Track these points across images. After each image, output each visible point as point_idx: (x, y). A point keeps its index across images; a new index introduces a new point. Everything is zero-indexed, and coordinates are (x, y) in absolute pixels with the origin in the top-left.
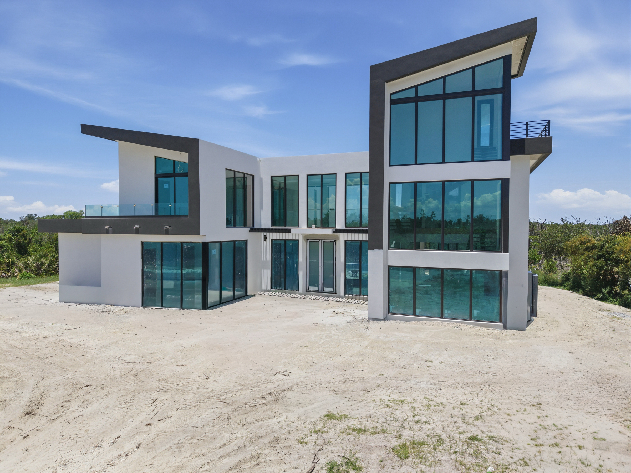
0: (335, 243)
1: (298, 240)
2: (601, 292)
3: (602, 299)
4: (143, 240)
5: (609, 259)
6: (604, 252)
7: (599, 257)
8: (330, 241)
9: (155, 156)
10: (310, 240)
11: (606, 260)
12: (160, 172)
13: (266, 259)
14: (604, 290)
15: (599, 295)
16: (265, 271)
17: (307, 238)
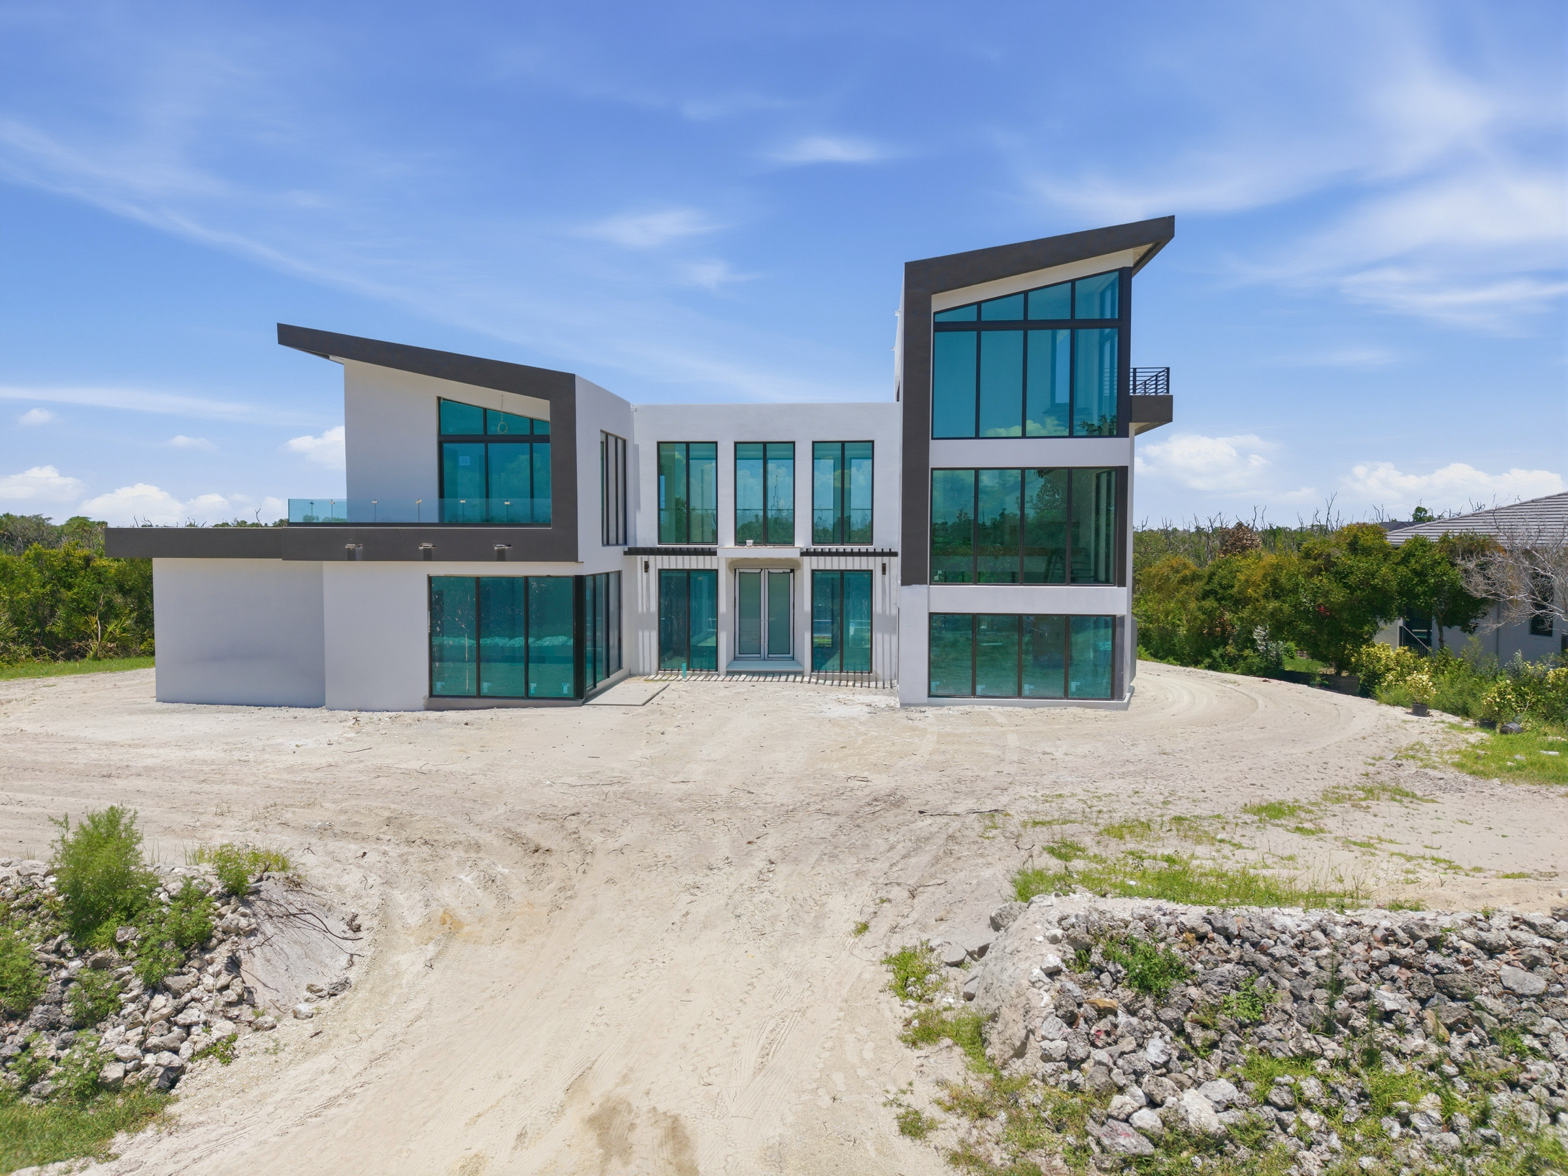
0: (792, 574)
1: (717, 571)
2: (1209, 655)
3: (1213, 667)
4: (432, 574)
5: (1223, 598)
6: (1214, 585)
7: (1206, 595)
8: (781, 571)
9: (439, 398)
10: (742, 571)
11: (1219, 600)
12: (451, 430)
13: (648, 609)
14: (1214, 651)
15: (1207, 661)
16: (646, 634)
17: (735, 566)
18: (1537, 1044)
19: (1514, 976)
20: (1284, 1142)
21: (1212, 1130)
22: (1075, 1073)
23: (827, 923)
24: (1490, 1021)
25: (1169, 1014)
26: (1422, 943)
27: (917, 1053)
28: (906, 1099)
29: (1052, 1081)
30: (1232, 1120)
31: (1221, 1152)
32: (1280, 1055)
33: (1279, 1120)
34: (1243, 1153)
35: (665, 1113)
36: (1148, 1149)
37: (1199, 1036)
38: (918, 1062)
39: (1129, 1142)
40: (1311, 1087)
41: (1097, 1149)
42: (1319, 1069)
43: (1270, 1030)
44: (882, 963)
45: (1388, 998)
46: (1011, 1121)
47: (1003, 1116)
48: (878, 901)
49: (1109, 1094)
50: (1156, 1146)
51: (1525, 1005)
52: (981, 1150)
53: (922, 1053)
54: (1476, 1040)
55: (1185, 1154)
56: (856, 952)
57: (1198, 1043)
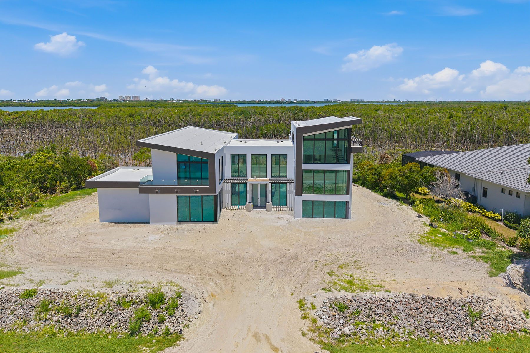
0: (266, 184)
3: (376, 192)
4: (177, 195)
6: (377, 172)
7: (374, 174)
12: (180, 161)
14: (376, 188)
15: (374, 190)
18: (400, 318)
19: (399, 306)
20: (359, 334)
21: (348, 334)
22: (329, 326)
23: (286, 293)
24: (393, 315)
25: (344, 315)
26: (386, 301)
27: (304, 321)
28: (302, 329)
29: (325, 327)
30: (352, 332)
31: (350, 336)
32: (360, 321)
33: (359, 331)
34: (353, 337)
35: (264, 334)
36: (339, 337)
37: (349, 318)
38: (304, 323)
39: (336, 336)
40: (364, 326)
41: (331, 337)
42: (366, 324)
43: (360, 317)
44: (297, 302)
45: (379, 311)
46: (319, 333)
47: (318, 332)
48: (295, 287)
49: (334, 329)
50: (340, 336)
51: (400, 312)
52: (314, 338)
53: (305, 321)
54: (391, 318)
55: (344, 337)
56: (292, 300)
57: (348, 320)
